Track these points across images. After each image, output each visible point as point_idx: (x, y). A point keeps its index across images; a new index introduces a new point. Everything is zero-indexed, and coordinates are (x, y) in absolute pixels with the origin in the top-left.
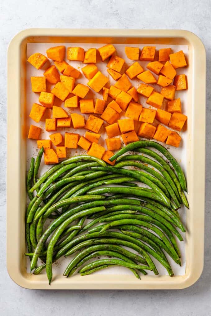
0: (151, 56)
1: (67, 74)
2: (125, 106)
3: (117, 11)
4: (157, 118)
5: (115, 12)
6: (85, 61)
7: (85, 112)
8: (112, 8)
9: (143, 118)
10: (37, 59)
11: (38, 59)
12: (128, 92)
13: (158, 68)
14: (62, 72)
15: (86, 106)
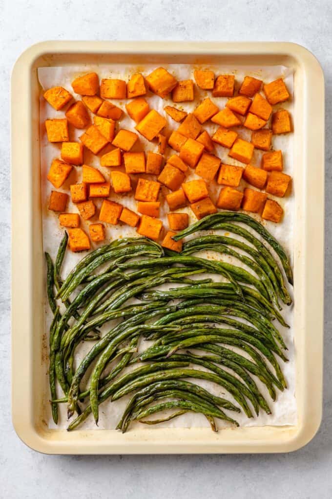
0: (228, 88)
1: (103, 115)
2: (194, 161)
3: (182, 23)
4: (245, 177)
5: (179, 25)
6: (130, 95)
7: (132, 171)
8: (174, 19)
9: (223, 179)
10: (57, 95)
11: (59, 96)
12: (198, 139)
13: (243, 107)
14: (96, 112)
15: (134, 162)
